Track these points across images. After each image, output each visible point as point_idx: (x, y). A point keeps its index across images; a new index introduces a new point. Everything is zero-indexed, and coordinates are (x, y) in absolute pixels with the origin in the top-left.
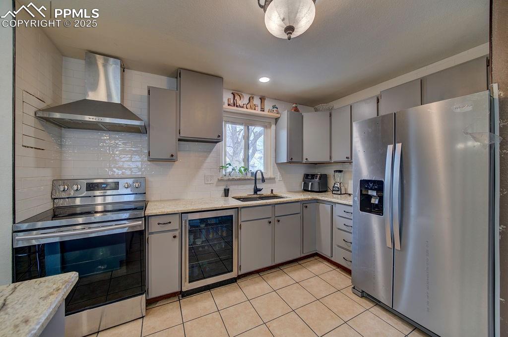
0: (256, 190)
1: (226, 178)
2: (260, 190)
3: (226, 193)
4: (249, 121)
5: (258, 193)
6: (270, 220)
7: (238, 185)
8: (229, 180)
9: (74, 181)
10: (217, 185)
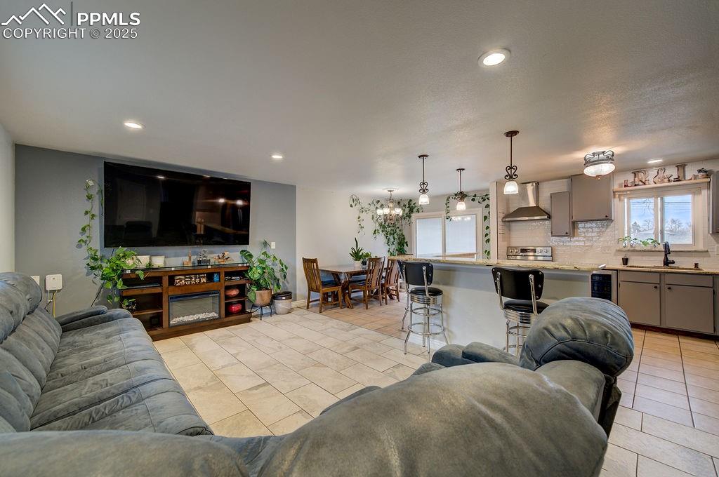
0: (667, 263)
1: (624, 249)
2: (673, 262)
3: (625, 261)
4: (659, 192)
5: (670, 265)
6: (658, 286)
7: (643, 256)
8: (629, 251)
9: (516, 248)
10: (615, 255)
